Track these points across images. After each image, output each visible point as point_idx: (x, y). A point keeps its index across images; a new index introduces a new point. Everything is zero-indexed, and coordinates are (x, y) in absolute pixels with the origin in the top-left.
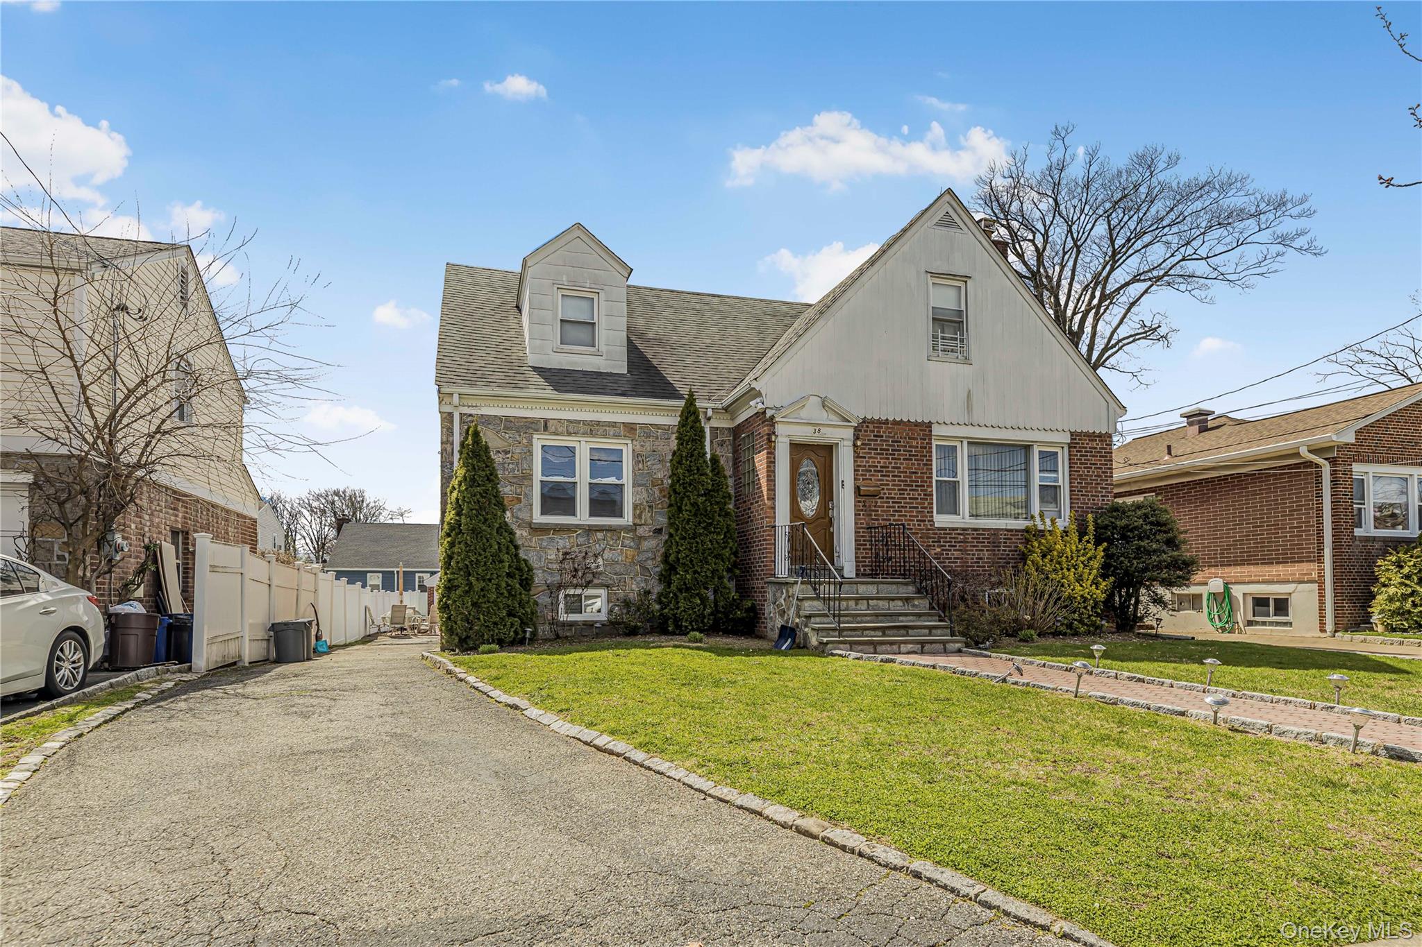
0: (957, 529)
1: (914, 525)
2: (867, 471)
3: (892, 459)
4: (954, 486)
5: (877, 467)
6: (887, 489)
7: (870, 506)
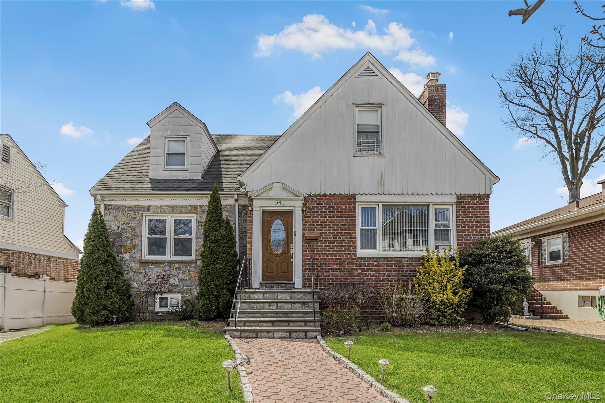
0: (373, 258)
1: (343, 256)
2: (312, 225)
3: (329, 217)
4: (373, 232)
5: (318, 222)
6: (325, 235)
7: (313, 246)
